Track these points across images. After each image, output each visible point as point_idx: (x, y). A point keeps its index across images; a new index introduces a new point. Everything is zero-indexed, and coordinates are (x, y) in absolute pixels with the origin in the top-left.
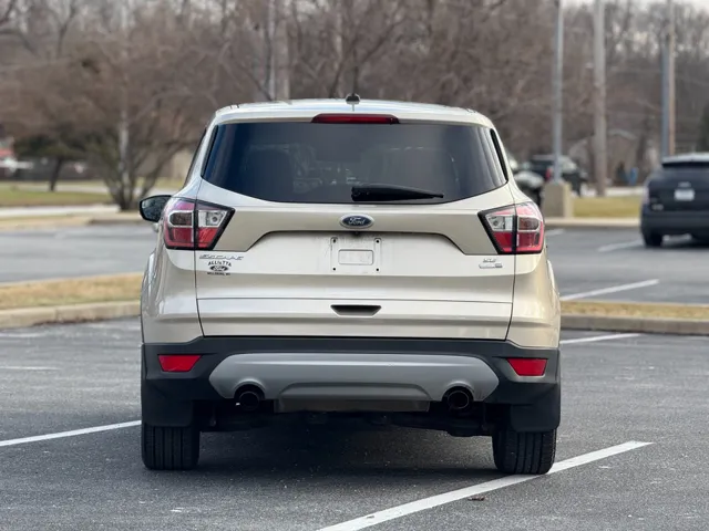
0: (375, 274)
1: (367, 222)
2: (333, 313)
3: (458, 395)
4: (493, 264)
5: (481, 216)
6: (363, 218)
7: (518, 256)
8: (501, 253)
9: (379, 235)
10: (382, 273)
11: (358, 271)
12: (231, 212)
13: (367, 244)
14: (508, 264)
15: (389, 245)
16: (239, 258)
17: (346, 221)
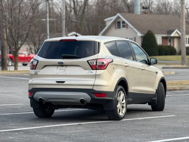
0: (65, 74)
1: (63, 63)
2: (56, 83)
3: (82, 101)
4: (90, 72)
5: (88, 61)
6: (62, 62)
7: (97, 70)
8: (93, 69)
9: (66, 66)
10: (66, 74)
11: (61, 74)
12: (38, 61)
13: (64, 68)
14: (94, 72)
15: (68, 68)
16: (40, 71)
17: (59, 63)
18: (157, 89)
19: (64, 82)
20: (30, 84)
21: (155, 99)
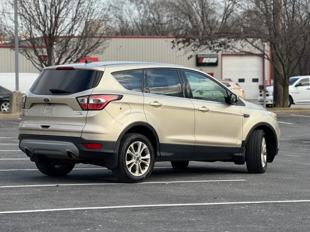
0: (51, 116)
2: (41, 128)
4: (80, 114)
5: (77, 98)
7: (89, 111)
8: (83, 110)
9: (54, 104)
10: (53, 116)
11: (48, 115)
12: (26, 97)
14: (85, 113)
18: (244, 139)
19: (49, 126)
20: (20, 129)
21: (240, 154)
